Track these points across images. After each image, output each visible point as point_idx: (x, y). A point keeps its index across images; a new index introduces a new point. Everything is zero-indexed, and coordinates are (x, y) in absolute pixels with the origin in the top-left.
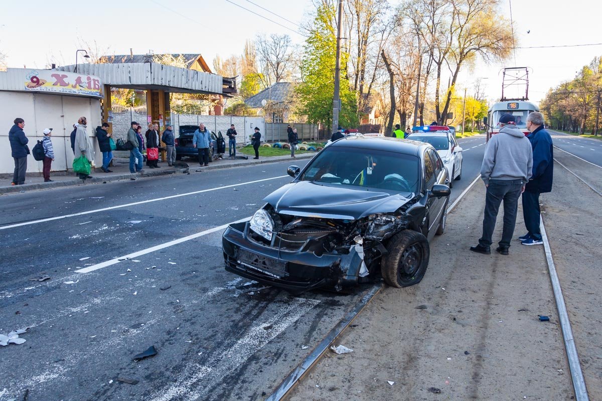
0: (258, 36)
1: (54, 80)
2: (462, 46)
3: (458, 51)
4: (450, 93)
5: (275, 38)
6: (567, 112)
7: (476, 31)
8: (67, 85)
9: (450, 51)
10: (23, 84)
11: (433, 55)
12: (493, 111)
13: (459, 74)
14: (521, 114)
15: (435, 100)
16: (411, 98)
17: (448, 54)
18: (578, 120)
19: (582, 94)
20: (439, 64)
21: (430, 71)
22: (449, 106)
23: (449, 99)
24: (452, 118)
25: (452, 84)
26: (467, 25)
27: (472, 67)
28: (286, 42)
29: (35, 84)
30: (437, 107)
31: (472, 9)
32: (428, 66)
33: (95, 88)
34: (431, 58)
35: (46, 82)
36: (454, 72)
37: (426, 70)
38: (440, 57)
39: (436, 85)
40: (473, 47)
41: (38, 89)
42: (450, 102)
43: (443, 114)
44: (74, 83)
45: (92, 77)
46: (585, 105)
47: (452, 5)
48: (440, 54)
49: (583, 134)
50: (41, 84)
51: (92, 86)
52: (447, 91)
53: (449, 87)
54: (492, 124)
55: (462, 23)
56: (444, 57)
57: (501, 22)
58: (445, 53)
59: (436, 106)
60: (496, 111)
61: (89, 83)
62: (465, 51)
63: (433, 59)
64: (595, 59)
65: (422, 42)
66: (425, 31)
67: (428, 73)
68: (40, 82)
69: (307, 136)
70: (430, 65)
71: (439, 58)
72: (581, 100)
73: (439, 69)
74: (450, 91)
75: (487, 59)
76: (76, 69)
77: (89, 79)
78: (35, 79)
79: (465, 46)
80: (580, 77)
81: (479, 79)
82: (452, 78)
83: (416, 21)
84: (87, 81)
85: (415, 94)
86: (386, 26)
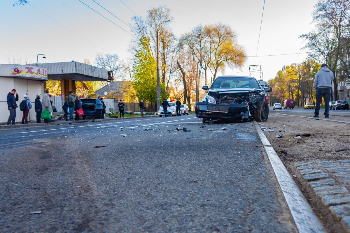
0: (98, 56)
1: (27, 70)
2: (217, 59)
3: (215, 62)
5: (109, 56)
6: (273, 95)
7: (224, 51)
8: (33, 73)
9: (211, 62)
10: (9, 72)
11: (201, 65)
17: (210, 64)
18: (279, 99)
19: (280, 86)
20: (205, 69)
21: (201, 73)
26: (219, 48)
28: (115, 58)
29: (16, 73)
31: (221, 40)
33: (46, 75)
35: (22, 71)
36: (214, 73)
40: (223, 60)
41: (18, 75)
44: (36, 72)
45: (45, 69)
46: (282, 91)
47: (210, 38)
48: (205, 64)
50: (20, 73)
51: (45, 74)
55: (216, 47)
56: (208, 65)
57: (237, 47)
58: (208, 63)
61: (44, 72)
62: (219, 62)
63: (202, 67)
64: (284, 66)
65: (195, 58)
66: (196, 51)
68: (19, 71)
71: (205, 66)
72: (280, 88)
73: (206, 72)
75: (231, 66)
76: (37, 65)
77: (43, 70)
78: (16, 70)
79: (219, 59)
83: (191, 46)
84: (43, 71)
86: (175, 49)
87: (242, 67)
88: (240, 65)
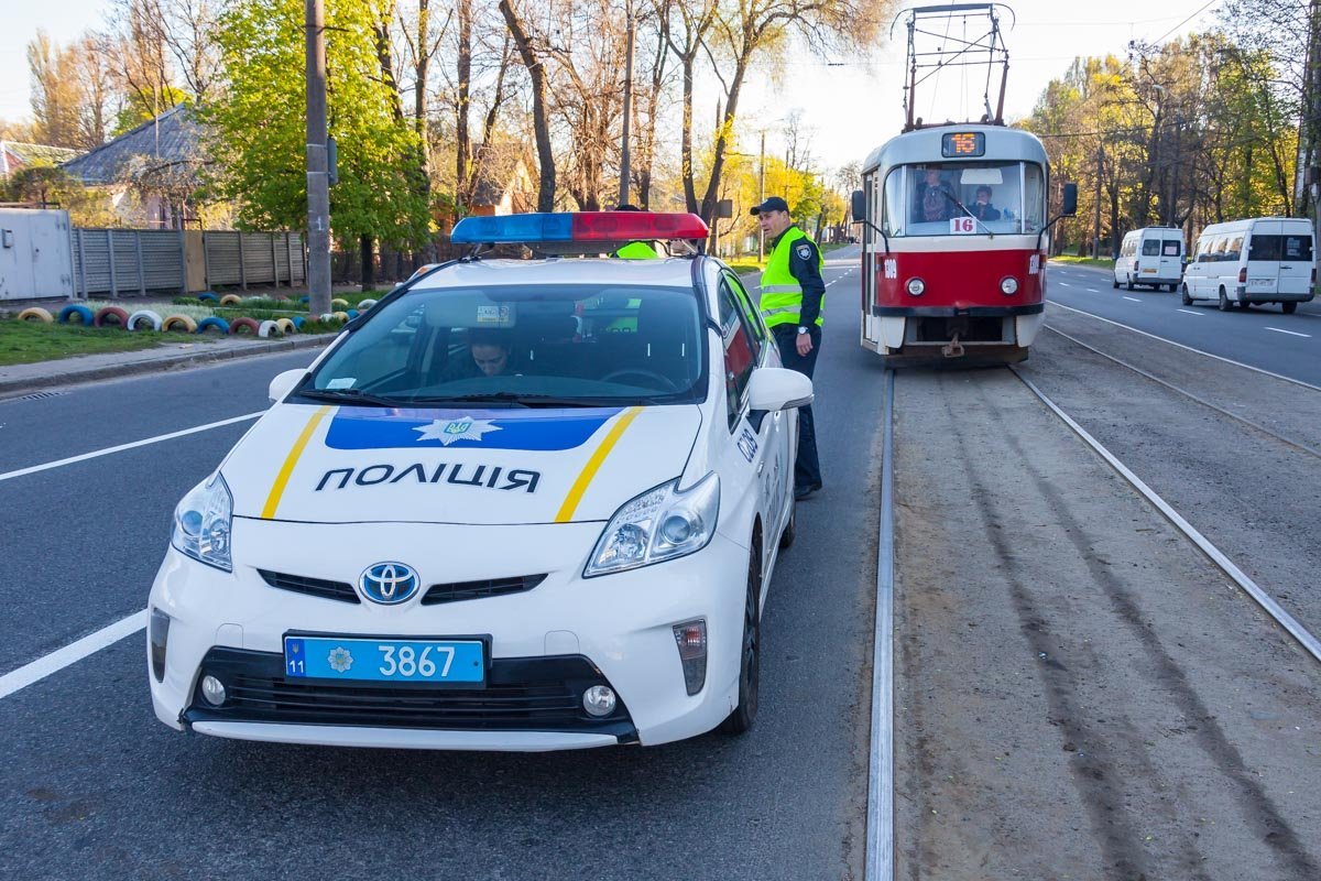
2: (748, 9)
3: (738, 22)
4: (721, 143)
9: (716, 22)
11: (667, 32)
12: (885, 168)
13: (743, 90)
14: (992, 177)
15: (680, 164)
16: (609, 154)
17: (710, 31)
20: (688, 58)
21: (662, 79)
22: (722, 181)
23: (719, 162)
24: (730, 216)
25: (727, 118)
27: (778, 71)
30: (688, 183)
32: (656, 65)
34: (664, 40)
36: (730, 83)
37: (650, 75)
38: (688, 39)
39: (681, 121)
40: (778, 10)
42: (724, 168)
43: (705, 203)
48: (688, 30)
49: (1059, 254)
52: (713, 140)
53: (718, 126)
54: (885, 218)
56: (699, 39)
58: (702, 30)
59: (685, 179)
60: (899, 167)
62: (758, 22)
63: (669, 43)
67: (656, 81)
69: (262, 274)
70: (661, 60)
71: (685, 43)
73: (688, 71)
74: (722, 137)
75: (819, 43)
79: (758, 9)
80: (1046, 108)
81: (795, 114)
82: (725, 101)
85: (619, 143)
87: (873, 49)
88: (862, 40)
